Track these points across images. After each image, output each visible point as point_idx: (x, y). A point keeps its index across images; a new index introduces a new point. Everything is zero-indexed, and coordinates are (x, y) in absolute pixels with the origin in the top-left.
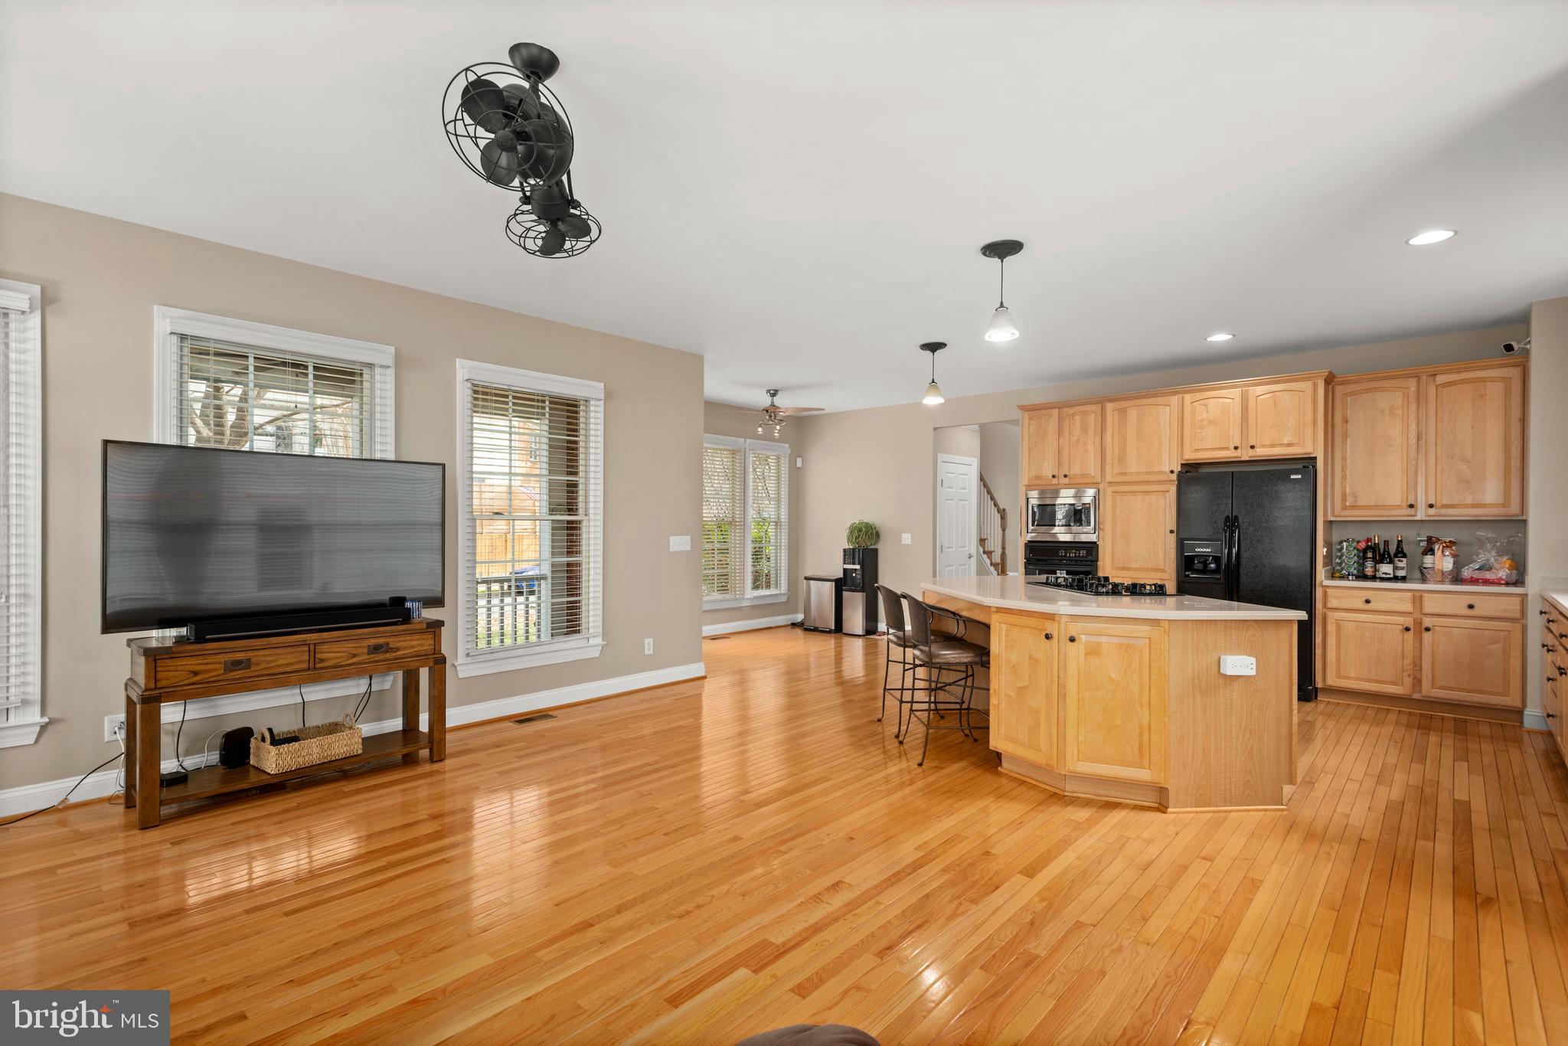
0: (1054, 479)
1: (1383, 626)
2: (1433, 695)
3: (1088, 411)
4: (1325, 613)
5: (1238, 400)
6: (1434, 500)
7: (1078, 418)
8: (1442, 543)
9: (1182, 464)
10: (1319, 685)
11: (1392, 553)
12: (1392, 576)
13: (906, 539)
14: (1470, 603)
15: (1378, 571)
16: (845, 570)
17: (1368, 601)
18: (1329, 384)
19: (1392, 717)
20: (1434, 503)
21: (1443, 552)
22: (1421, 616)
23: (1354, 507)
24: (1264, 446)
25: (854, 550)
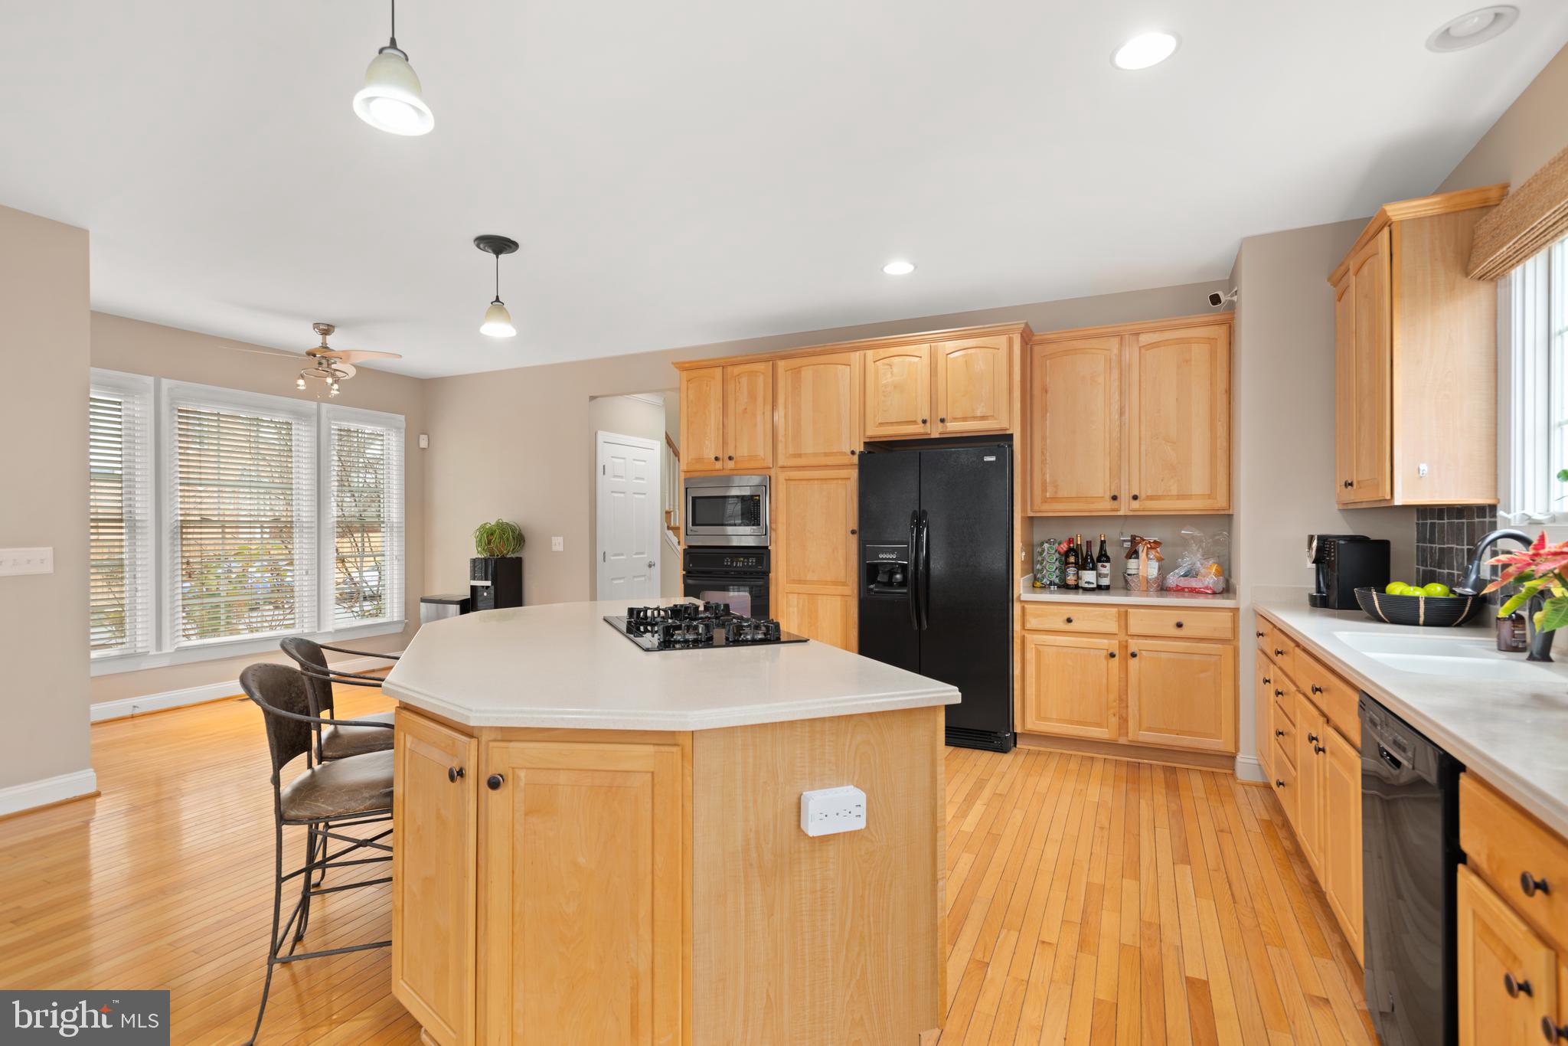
0: (717, 463)
1: (1086, 651)
2: (1141, 739)
3: (757, 372)
4: (1024, 636)
5: (926, 360)
6: (1138, 491)
7: (744, 380)
8: (1146, 544)
9: (864, 443)
10: (1018, 729)
11: (1095, 557)
12: (1095, 586)
13: (558, 544)
14: (1179, 621)
15: (1081, 579)
16: (473, 589)
17: (1069, 621)
18: (1027, 344)
19: (1098, 767)
20: (1138, 494)
21: (1147, 554)
22: (1127, 637)
23: (1055, 499)
24: (955, 419)
25: (486, 560)
